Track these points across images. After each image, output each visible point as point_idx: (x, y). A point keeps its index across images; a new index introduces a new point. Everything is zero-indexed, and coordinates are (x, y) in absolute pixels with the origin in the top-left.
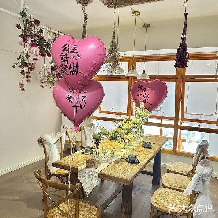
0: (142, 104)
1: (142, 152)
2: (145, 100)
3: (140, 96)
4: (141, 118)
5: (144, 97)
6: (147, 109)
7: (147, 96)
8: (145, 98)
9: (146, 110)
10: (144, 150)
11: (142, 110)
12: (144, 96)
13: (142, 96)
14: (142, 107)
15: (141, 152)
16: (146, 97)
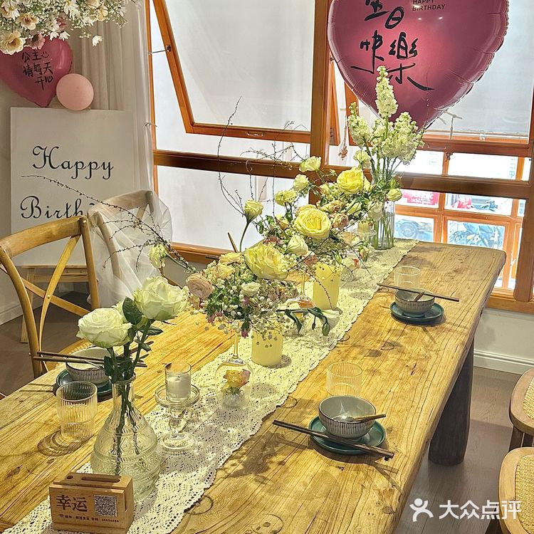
0: (385, 89)
1: (392, 357)
2: (401, 69)
3: (374, 48)
4: (379, 157)
5: (392, 53)
6: (406, 114)
7: (410, 48)
8: (399, 57)
9: (404, 120)
10: (402, 340)
11: (384, 121)
12: (393, 46)
13: (384, 50)
14: (387, 102)
15: (386, 359)
16: (402, 53)
